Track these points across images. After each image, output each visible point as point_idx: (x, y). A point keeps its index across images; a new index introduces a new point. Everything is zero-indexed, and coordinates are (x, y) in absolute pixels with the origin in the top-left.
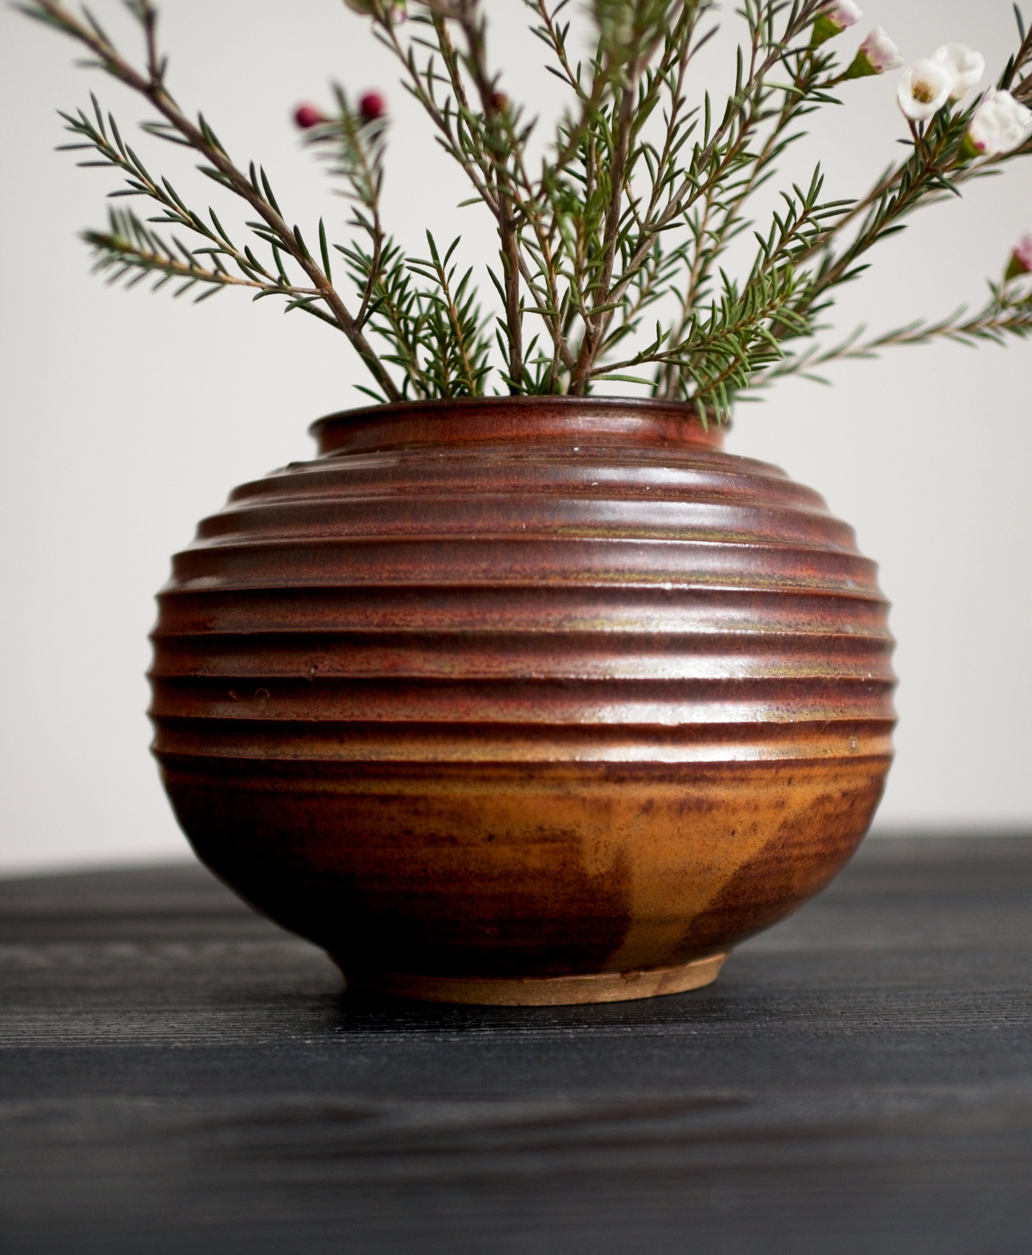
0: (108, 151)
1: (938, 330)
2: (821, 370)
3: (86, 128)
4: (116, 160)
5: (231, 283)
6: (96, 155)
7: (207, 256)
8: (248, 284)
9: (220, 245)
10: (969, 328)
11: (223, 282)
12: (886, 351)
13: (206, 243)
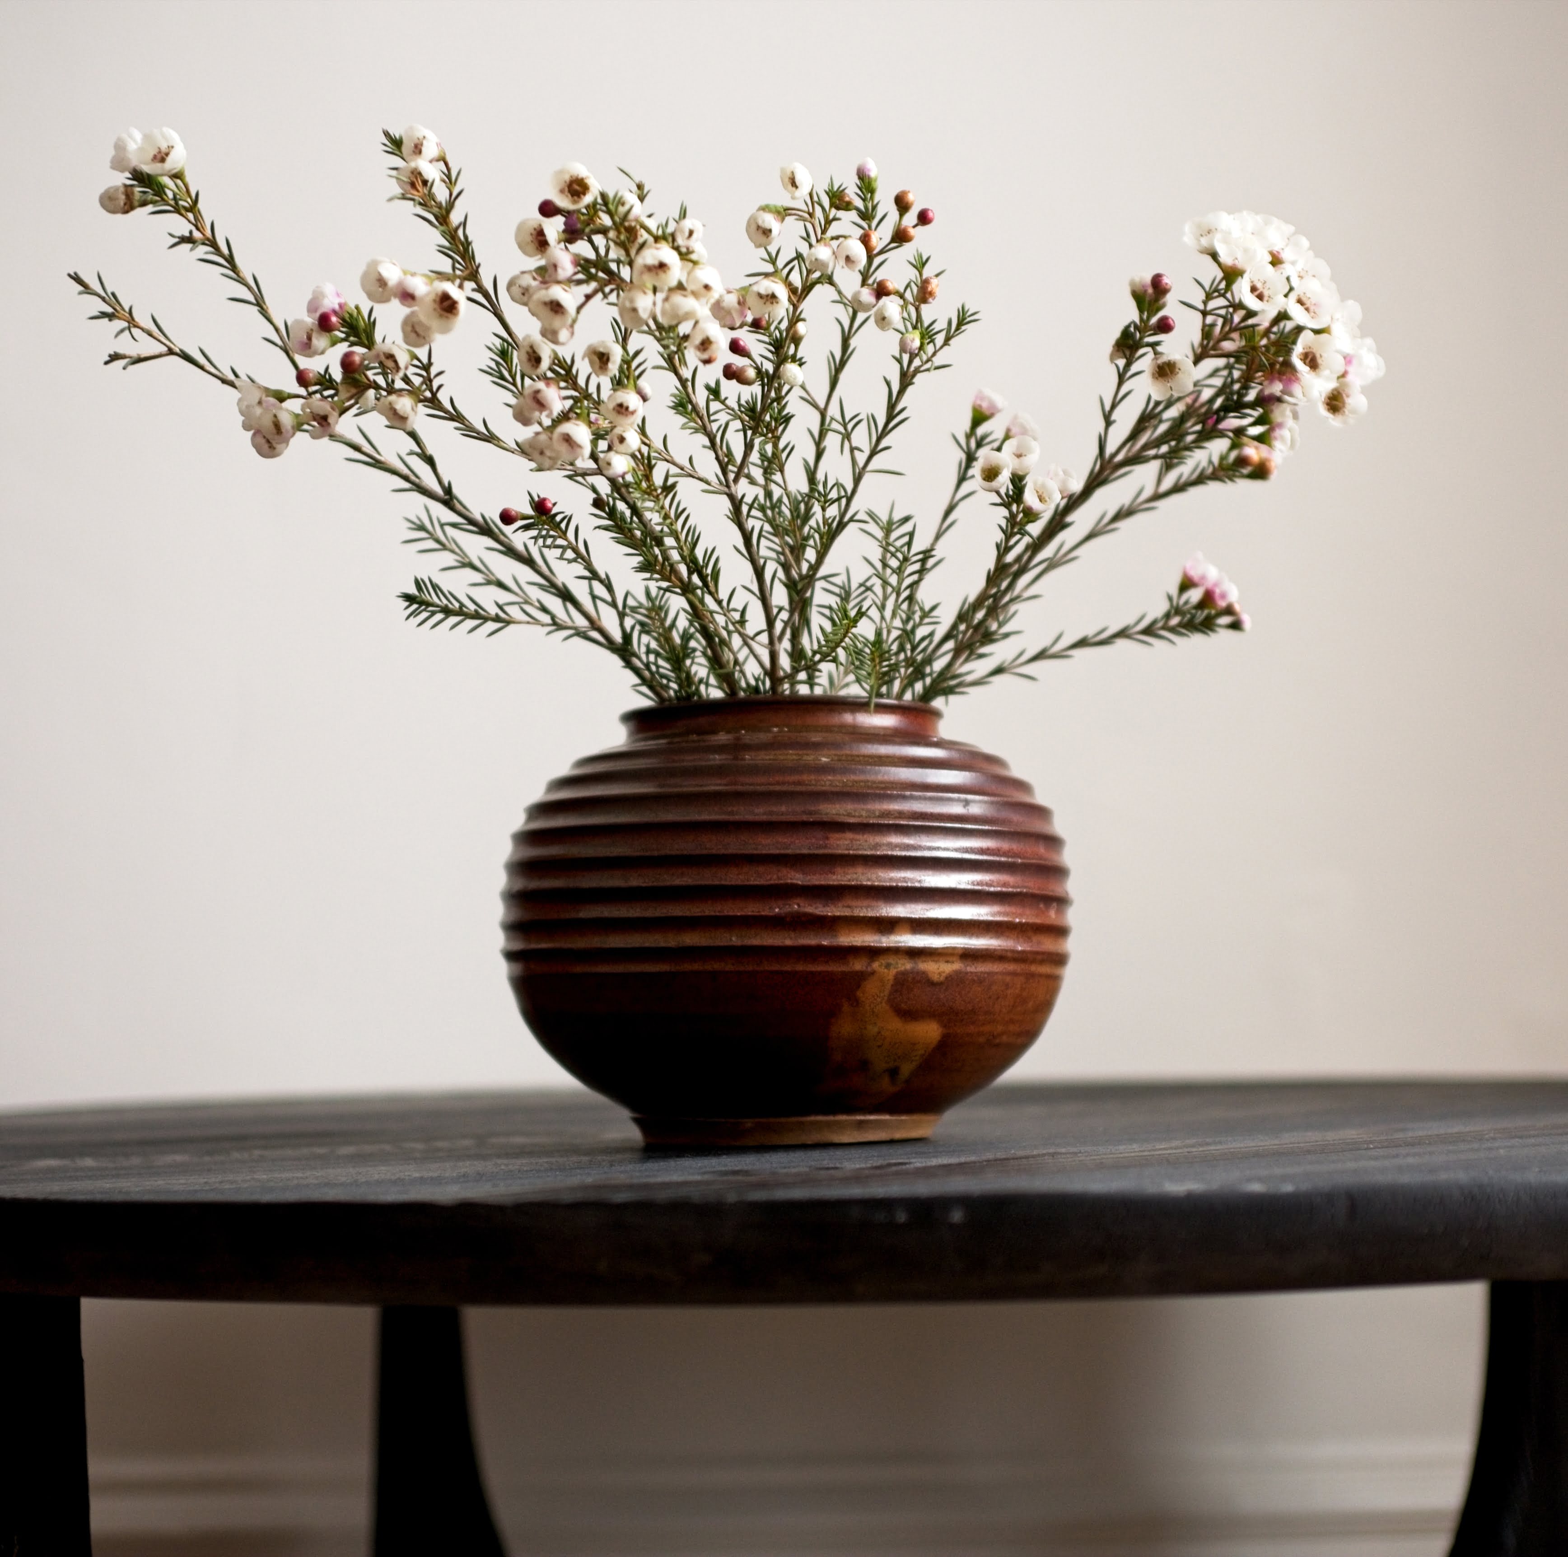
0: (438, 541)
1: (1123, 633)
2: (1027, 670)
3: (421, 528)
4: (444, 547)
5: (514, 622)
6: (431, 544)
7: (516, 607)
8: (528, 623)
9: (524, 599)
10: (1149, 631)
11: (508, 623)
12: (1079, 653)
13: (510, 598)
